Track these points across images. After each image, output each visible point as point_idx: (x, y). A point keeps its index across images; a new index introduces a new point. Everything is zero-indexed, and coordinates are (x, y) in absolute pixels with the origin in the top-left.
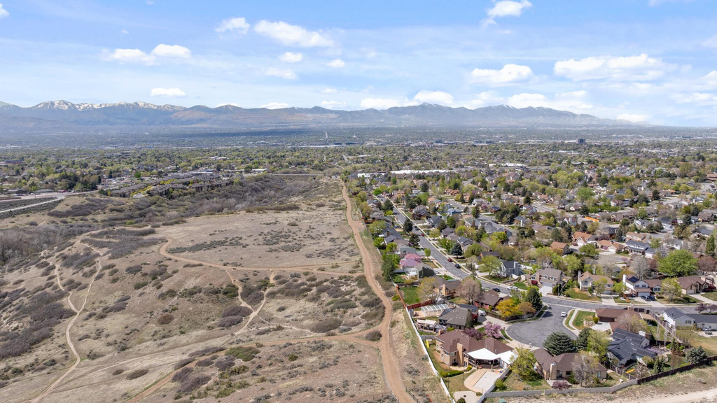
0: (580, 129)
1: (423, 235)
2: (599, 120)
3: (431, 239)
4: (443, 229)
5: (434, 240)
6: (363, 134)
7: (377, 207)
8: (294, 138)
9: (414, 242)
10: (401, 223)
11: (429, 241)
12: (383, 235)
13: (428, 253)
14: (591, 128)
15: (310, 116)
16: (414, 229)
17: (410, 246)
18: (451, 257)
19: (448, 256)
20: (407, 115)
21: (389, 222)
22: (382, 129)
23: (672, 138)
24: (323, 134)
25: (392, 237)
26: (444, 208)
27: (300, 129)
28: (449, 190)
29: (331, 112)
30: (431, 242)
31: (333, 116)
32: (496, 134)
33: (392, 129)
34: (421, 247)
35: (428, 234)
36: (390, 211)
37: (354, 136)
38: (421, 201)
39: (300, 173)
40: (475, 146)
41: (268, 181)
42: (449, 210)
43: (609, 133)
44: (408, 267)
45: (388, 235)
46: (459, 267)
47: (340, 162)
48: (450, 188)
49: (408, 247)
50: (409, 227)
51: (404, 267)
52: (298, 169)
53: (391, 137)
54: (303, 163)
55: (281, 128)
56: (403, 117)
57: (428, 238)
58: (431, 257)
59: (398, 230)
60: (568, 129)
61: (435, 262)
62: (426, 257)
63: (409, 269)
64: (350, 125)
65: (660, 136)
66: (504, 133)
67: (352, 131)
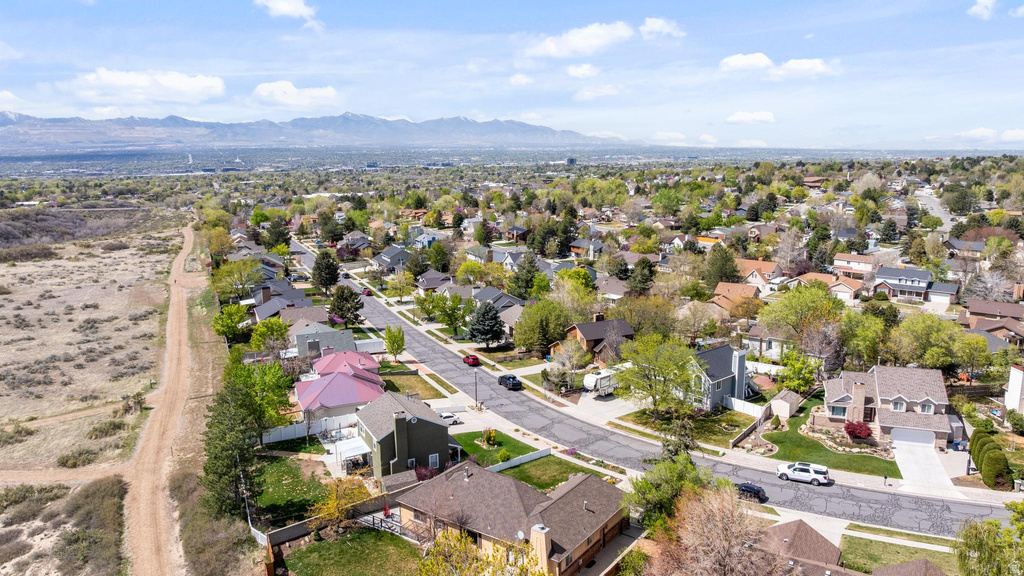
0: (563, 149)
1: (370, 294)
2: (585, 138)
3: (392, 300)
4: (420, 273)
5: (400, 303)
6: (251, 157)
7: (249, 239)
8: (133, 164)
9: (346, 311)
10: (306, 267)
11: (387, 309)
12: (251, 301)
13: (397, 345)
14: (577, 148)
15: (161, 132)
16: (341, 278)
17: (333, 323)
18: (470, 348)
19: (455, 347)
20: (321, 131)
21: (274, 265)
22: (281, 150)
23: (676, 158)
24: (185, 157)
25: (276, 303)
26: (407, 235)
27: (143, 150)
28: (408, 211)
29: (198, 124)
30: (395, 309)
31: (202, 131)
32: (453, 156)
33: (299, 150)
34: (368, 324)
35: (382, 290)
36: (282, 247)
37: (238, 160)
38: (354, 224)
39: (121, 206)
40: (427, 169)
41: (45, 220)
42: (420, 238)
43: (602, 154)
44: (328, 411)
45: (267, 298)
46: (516, 386)
47: (205, 189)
48: (408, 206)
49: (328, 329)
50: (327, 273)
51: (308, 413)
52: (119, 201)
53: (298, 161)
54: (132, 192)
55: (110, 149)
56: (315, 133)
57: (382, 299)
58: (405, 356)
59: (298, 286)
60: (547, 149)
61: (424, 370)
62: (390, 358)
63: (332, 423)
64: (232, 144)
65: (662, 157)
66: (465, 155)
67: (234, 152)
